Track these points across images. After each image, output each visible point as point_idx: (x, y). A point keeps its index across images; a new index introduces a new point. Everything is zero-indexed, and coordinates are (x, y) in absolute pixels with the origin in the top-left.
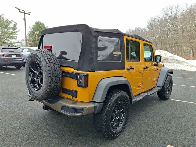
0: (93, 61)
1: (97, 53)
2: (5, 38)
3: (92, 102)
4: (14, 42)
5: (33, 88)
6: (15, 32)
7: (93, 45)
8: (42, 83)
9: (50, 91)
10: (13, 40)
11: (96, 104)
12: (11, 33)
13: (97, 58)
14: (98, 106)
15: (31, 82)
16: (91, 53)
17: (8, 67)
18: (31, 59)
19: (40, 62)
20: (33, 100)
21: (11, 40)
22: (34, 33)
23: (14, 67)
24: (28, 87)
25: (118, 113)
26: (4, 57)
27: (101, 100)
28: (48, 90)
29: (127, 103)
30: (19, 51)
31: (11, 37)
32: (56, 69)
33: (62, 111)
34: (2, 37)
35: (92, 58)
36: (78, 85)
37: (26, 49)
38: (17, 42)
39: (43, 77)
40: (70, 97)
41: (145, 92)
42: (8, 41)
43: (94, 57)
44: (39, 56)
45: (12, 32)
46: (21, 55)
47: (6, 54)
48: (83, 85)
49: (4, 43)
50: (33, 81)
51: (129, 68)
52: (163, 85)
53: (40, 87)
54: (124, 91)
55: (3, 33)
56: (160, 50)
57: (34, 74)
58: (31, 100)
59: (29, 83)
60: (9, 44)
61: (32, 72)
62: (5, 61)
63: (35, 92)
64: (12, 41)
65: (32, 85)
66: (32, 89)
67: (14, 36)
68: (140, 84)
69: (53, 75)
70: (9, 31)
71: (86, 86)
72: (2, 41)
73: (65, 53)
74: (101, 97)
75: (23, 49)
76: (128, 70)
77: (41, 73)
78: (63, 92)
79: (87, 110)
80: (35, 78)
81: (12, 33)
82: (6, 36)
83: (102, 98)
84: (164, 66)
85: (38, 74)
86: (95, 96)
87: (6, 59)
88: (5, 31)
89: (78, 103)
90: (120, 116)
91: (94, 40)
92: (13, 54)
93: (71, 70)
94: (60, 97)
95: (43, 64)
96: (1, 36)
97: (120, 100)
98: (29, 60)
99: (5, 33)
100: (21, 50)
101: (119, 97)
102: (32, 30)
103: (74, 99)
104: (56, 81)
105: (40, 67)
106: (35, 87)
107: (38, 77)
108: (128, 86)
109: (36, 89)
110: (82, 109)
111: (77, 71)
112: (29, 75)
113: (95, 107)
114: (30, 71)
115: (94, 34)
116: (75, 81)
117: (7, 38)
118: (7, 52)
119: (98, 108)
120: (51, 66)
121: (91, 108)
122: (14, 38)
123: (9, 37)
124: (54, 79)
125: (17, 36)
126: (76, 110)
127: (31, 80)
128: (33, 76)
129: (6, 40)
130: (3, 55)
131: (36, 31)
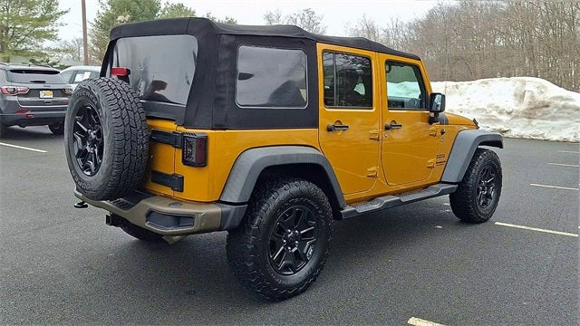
0: (223, 106)
1: (234, 86)
2: (18, 38)
3: (219, 202)
4: (48, 49)
5: (83, 170)
6: (52, 17)
7: (224, 68)
8: (101, 158)
9: (119, 175)
10: (47, 43)
11: (228, 208)
12: (39, 20)
13: (233, 98)
14: (232, 213)
15: (78, 157)
16: (219, 87)
17: (28, 128)
18: (77, 101)
19: (98, 107)
20: (86, 206)
21: (39, 44)
22: (113, 18)
23: (46, 129)
24: (72, 168)
25: (295, 237)
26: (16, 98)
27: (239, 198)
28: (114, 174)
29: (320, 212)
30: (61, 81)
31: (38, 32)
32: (133, 124)
33: (147, 225)
34: (10, 32)
35: (222, 99)
36: (185, 162)
37: (83, 72)
38: (58, 51)
39: (103, 142)
40: (169, 191)
41: (394, 194)
42: (29, 47)
43: (226, 95)
44: (96, 94)
45: (42, 15)
46: (67, 92)
47: (21, 88)
48: (194, 161)
49: (17, 52)
50: (83, 154)
51: (331, 124)
52: (461, 179)
53: (97, 166)
54: (309, 181)
55: (13, 19)
56: (525, 75)
57: (85, 137)
58: (82, 205)
59: (74, 158)
60: (34, 54)
61: (82, 131)
62: (18, 112)
63: (86, 179)
64: (44, 47)
65: (81, 164)
66: (79, 172)
67: (50, 28)
68: (372, 169)
69: (126, 138)
70: (35, 14)
71: (202, 163)
72: (11, 45)
73: (161, 85)
74: (240, 190)
75: (77, 72)
76: (329, 130)
77: (99, 134)
78: (153, 181)
79: (202, 220)
80: (88, 148)
81: (44, 20)
82: (23, 30)
83: (241, 194)
84: (476, 124)
85: (94, 136)
86: (227, 190)
87: (22, 103)
88: (21, 13)
89: (184, 204)
90: (302, 246)
91: (225, 55)
92: (42, 90)
93: (170, 127)
94: (149, 193)
95: (104, 111)
96: (8, 29)
97: (297, 204)
98: (75, 103)
99: (22, 20)
100: (67, 78)
101: (292, 196)
102: (109, 8)
103: (177, 195)
104: (134, 153)
105: (97, 119)
106: (86, 168)
107: (94, 143)
108: (324, 171)
109: (89, 173)
110: (190, 217)
111: (182, 129)
112: (75, 139)
113: (224, 215)
114: (77, 128)
115: (226, 40)
116: (179, 153)
117: (26, 35)
118: (24, 83)
119: (231, 216)
120: (121, 116)
121: (215, 214)
122: (49, 36)
123: (31, 34)
124: (128, 147)
125: (60, 28)
126: (178, 219)
127: (80, 151)
128: (84, 143)
129: (22, 41)
130: (14, 92)
131: (120, 12)
